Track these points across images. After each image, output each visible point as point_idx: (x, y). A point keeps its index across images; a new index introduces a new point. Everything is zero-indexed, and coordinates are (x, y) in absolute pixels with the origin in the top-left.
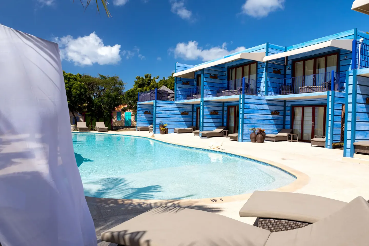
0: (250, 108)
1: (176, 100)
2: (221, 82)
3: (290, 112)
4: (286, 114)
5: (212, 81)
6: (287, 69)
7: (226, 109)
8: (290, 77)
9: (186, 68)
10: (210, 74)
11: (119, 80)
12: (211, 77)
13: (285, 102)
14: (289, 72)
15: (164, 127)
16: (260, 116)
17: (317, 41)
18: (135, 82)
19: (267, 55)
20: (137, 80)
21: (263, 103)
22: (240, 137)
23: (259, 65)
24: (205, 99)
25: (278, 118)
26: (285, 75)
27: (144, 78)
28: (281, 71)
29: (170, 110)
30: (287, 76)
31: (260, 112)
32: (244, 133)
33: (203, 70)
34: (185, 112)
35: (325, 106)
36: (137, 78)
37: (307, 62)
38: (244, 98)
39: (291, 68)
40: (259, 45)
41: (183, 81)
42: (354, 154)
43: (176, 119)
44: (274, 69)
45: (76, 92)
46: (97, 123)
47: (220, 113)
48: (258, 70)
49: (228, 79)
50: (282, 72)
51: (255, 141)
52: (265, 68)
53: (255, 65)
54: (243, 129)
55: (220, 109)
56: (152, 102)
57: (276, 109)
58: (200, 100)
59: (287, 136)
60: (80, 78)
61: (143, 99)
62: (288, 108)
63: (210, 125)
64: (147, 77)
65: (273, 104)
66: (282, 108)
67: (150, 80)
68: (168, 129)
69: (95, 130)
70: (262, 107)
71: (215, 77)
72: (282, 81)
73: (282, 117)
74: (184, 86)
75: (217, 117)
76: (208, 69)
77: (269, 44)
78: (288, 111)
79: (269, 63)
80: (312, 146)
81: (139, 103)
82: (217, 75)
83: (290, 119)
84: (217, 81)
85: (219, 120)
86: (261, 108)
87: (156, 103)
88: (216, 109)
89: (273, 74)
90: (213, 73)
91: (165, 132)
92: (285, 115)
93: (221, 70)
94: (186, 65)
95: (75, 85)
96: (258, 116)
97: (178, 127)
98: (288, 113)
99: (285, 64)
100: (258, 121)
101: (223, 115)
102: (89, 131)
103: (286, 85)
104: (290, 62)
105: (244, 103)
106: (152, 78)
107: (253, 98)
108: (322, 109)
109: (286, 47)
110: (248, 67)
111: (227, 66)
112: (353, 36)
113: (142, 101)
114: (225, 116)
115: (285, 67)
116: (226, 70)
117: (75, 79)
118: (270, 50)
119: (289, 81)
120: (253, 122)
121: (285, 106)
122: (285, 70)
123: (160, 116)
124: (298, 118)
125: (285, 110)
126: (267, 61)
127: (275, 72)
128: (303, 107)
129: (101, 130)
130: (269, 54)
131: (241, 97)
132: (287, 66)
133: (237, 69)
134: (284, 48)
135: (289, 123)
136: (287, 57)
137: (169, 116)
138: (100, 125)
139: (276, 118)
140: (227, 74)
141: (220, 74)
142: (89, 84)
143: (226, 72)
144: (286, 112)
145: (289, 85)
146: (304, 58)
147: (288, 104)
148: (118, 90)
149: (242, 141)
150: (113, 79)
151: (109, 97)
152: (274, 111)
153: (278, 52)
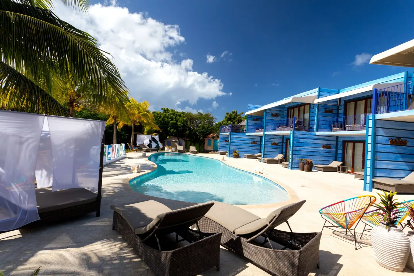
0: (300, 142)
1: (247, 133)
2: (282, 119)
3: (342, 146)
4: (339, 148)
5: (274, 119)
6: (340, 109)
7: (285, 141)
8: (342, 115)
9: (256, 108)
10: (272, 113)
11: (211, 116)
12: (273, 115)
13: (337, 137)
14: (341, 111)
15: (236, 153)
16: (310, 149)
17: (368, 84)
18: (225, 117)
19: (319, 98)
20: (226, 115)
21: (313, 138)
22: (290, 165)
23: (311, 106)
24: (267, 133)
25: (330, 151)
26: (338, 114)
27: (232, 114)
28: (333, 110)
29: (242, 140)
30: (340, 115)
31: (310, 145)
32: (293, 162)
33: (266, 110)
34: (254, 142)
35: (364, 143)
36: (226, 114)
37: (358, 102)
38: (294, 134)
39: (343, 108)
40: (311, 90)
41: (253, 118)
42: (373, 189)
43: (247, 147)
44: (325, 109)
45: (180, 125)
46: (191, 147)
47: (280, 145)
48: (311, 110)
49: (288, 117)
50: (335, 112)
51: (303, 170)
52: (317, 109)
53: (309, 105)
54: (292, 159)
55: (281, 141)
56: (228, 133)
57: (327, 143)
58: (263, 134)
59: (337, 168)
60: (184, 114)
61: (224, 131)
62: (340, 143)
63: (270, 154)
64: (233, 113)
65: (324, 139)
66: (334, 143)
67: (236, 115)
68: (239, 154)
69: (189, 152)
70: (313, 141)
71: (276, 115)
72: (335, 119)
73: (335, 150)
74: (254, 122)
75: (277, 147)
76: (270, 109)
77: (321, 88)
78: (340, 146)
79: (320, 104)
80: (355, 178)
81: (220, 134)
82: (278, 114)
83: (341, 153)
84: (278, 119)
85: (278, 150)
86: (311, 142)
87: (231, 134)
88: (277, 141)
89: (324, 113)
90: (275, 112)
91: (237, 156)
92: (337, 149)
93: (282, 110)
94: (256, 106)
95: (180, 120)
96: (308, 149)
97: (248, 154)
98: (340, 147)
99: (338, 105)
100: (308, 153)
101: (283, 146)
102: (185, 152)
103: (337, 123)
104: (342, 103)
105: (294, 137)
106: (238, 114)
107: (303, 134)
108: (361, 145)
109: (339, 90)
110: (303, 107)
111: (286, 106)
112: (404, 78)
113: (223, 132)
114: (284, 147)
115: (338, 107)
116: (286, 109)
117: (180, 115)
118: (321, 93)
119: (341, 120)
120: (303, 153)
121: (337, 141)
122: (338, 110)
123: (234, 144)
124: (350, 152)
125: (337, 145)
126: (318, 103)
127: (326, 111)
128: (354, 142)
129: (193, 152)
130: (320, 97)
131: (292, 133)
132: (340, 106)
133: (300, 107)
134: (337, 90)
135: (341, 156)
136: (340, 99)
137: (240, 144)
138: (193, 148)
139: (327, 151)
140: (286, 113)
141: (281, 113)
142: (190, 119)
143: (286, 111)
144: (338, 146)
145: (340, 123)
146: (356, 100)
147: (341, 140)
148: (211, 123)
149: (292, 169)
150: (207, 115)
151: (203, 128)
152: (325, 145)
153: (330, 94)
